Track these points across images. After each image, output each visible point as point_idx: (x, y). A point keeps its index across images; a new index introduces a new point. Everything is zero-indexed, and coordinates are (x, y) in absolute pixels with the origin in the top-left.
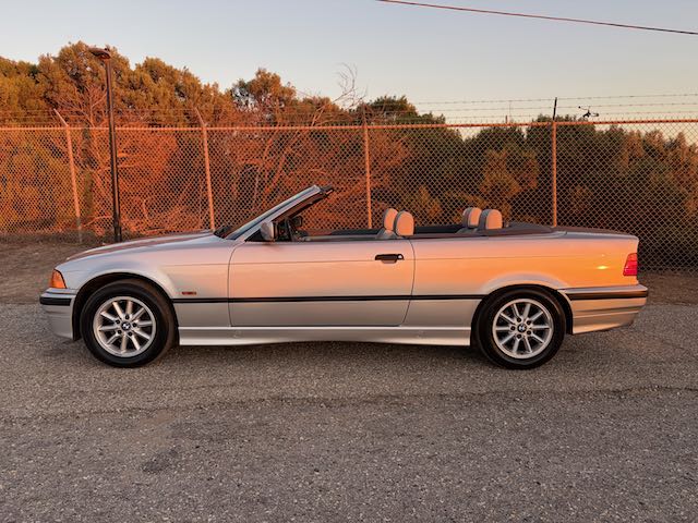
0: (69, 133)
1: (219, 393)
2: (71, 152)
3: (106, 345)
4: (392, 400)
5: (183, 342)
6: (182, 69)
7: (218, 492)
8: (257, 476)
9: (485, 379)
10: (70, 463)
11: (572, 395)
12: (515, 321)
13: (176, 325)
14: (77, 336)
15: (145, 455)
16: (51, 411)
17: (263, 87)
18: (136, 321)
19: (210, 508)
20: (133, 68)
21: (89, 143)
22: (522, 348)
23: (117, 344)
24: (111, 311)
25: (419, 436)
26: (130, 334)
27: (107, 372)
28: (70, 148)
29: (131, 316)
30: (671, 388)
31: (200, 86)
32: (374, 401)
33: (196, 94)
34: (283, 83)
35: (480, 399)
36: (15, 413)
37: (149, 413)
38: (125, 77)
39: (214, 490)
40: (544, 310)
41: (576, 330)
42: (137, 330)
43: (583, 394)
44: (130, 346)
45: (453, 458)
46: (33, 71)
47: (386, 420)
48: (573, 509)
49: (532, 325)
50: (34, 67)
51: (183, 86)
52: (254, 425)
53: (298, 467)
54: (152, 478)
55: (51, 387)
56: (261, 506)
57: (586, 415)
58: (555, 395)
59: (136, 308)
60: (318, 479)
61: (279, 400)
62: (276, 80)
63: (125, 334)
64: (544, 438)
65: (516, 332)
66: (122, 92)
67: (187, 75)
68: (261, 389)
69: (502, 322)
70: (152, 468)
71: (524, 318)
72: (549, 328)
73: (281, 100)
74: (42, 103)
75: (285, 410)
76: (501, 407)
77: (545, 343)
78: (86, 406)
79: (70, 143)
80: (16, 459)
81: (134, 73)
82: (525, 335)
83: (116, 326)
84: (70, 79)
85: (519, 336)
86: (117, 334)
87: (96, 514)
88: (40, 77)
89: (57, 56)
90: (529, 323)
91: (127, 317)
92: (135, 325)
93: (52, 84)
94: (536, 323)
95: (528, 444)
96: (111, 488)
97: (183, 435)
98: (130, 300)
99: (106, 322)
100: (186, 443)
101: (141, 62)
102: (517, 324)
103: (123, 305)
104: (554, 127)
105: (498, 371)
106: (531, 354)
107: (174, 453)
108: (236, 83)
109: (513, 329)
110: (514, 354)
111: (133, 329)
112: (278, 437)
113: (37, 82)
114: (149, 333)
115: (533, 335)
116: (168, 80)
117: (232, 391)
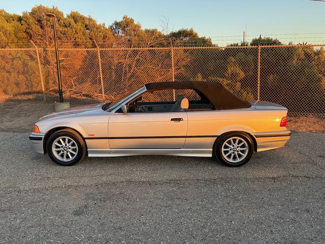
0: (37, 51)
1: (104, 178)
2: (38, 58)
3: (58, 156)
4: (176, 182)
5: (90, 155)
6: (88, 17)
7: (103, 224)
8: (119, 217)
9: (218, 172)
10: (45, 211)
11: (253, 180)
12: (231, 146)
13: (87, 148)
14: (45, 152)
15: (74, 207)
16: (36, 187)
17: (126, 25)
18: (70, 147)
19: (100, 231)
20: (65, 16)
21: (46, 54)
22: (235, 158)
23: (62, 156)
24: (59, 142)
25: (186, 199)
26: (67, 152)
27: (59, 168)
28: (38, 56)
29: (67, 144)
30: (298, 176)
31: (96, 24)
32: (169, 182)
33: (95, 29)
34: (136, 23)
35: (214, 182)
36: (22, 188)
37: (76, 188)
38: (62, 22)
39: (102, 223)
40: (244, 142)
41: (258, 150)
42: (70, 150)
43: (259, 179)
44: (67, 157)
45: (198, 210)
46: (20, 19)
47: (173, 191)
48: (243, 232)
49: (239, 148)
50: (20, 17)
51: (89, 25)
52: (118, 194)
53: (136, 213)
54: (77, 218)
55: (36, 175)
56: (119, 230)
57: (258, 189)
58: (247, 180)
59: (69, 141)
60: (143, 219)
61: (129, 182)
62: (132, 21)
63: (65, 152)
64: (238, 200)
65: (232, 151)
66: (61, 29)
67: (90, 19)
68: (122, 176)
69: (226, 147)
70: (77, 213)
71: (236, 145)
72: (247, 149)
73: (134, 30)
74: (25, 35)
75: (132, 186)
76: (222, 185)
77: (245, 156)
78: (50, 184)
79: (38, 53)
80: (24, 209)
81: (66, 19)
82: (236, 152)
83: (61, 149)
84: (37, 23)
85: (233, 153)
86: (62, 152)
87: (56, 234)
88: (23, 22)
89: (30, 12)
90: (238, 147)
91: (66, 145)
92: (69, 148)
93: (28, 25)
94: (241, 147)
95: (231, 204)
96: (61, 222)
97: (89, 198)
98: (67, 138)
99: (57, 147)
100: (91, 202)
101: (69, 14)
102: (233, 147)
103: (64, 140)
104: (260, 48)
105: (224, 168)
106: (239, 160)
107: (86, 207)
108: (113, 22)
109: (231, 150)
110: (231, 160)
111: (68, 150)
112: (128, 199)
113: (22, 25)
114: (75, 151)
115: (239, 152)
116: (82, 23)
117: (110, 178)
